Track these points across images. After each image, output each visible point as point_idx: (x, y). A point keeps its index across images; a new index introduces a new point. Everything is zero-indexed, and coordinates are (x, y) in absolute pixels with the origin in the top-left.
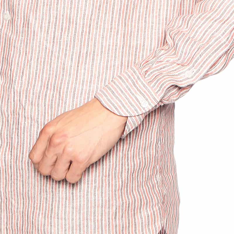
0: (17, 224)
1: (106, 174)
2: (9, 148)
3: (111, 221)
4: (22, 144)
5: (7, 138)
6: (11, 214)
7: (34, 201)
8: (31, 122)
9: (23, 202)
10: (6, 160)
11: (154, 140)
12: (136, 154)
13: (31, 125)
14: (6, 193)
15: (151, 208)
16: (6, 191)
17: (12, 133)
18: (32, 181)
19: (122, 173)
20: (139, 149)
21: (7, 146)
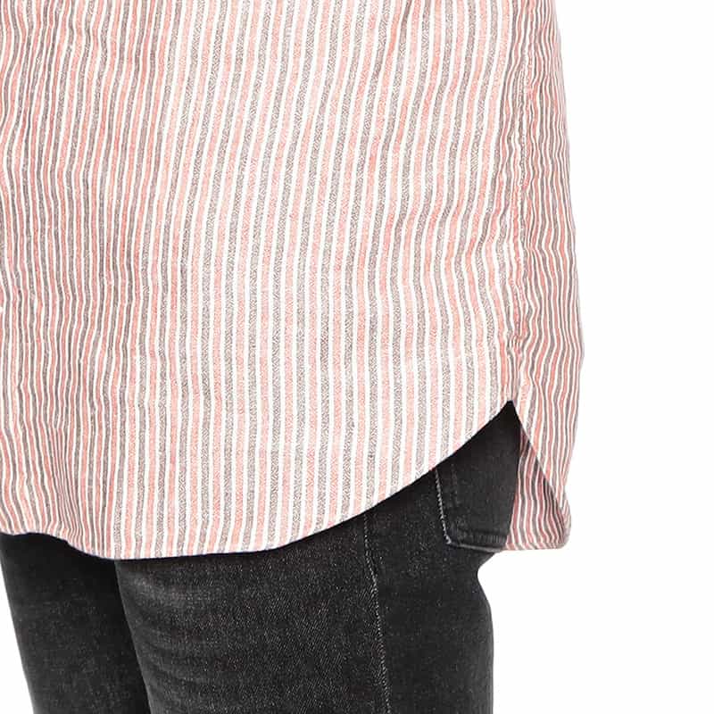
0: (45, 373)
1: (295, 210)
2: (23, 131)
3: (307, 366)
4: (55, 117)
5: (20, 99)
6: (30, 344)
7: (88, 301)
8: (88, 45)
9: (61, 303)
10: (13, 167)
11: (490, 126)
12: (418, 164)
13: (86, 54)
14: (17, 275)
15: (462, 348)
16: (16, 269)
17: (35, 83)
18: (79, 235)
19: (355, 215)
20: (431, 148)
21: (17, 123)
